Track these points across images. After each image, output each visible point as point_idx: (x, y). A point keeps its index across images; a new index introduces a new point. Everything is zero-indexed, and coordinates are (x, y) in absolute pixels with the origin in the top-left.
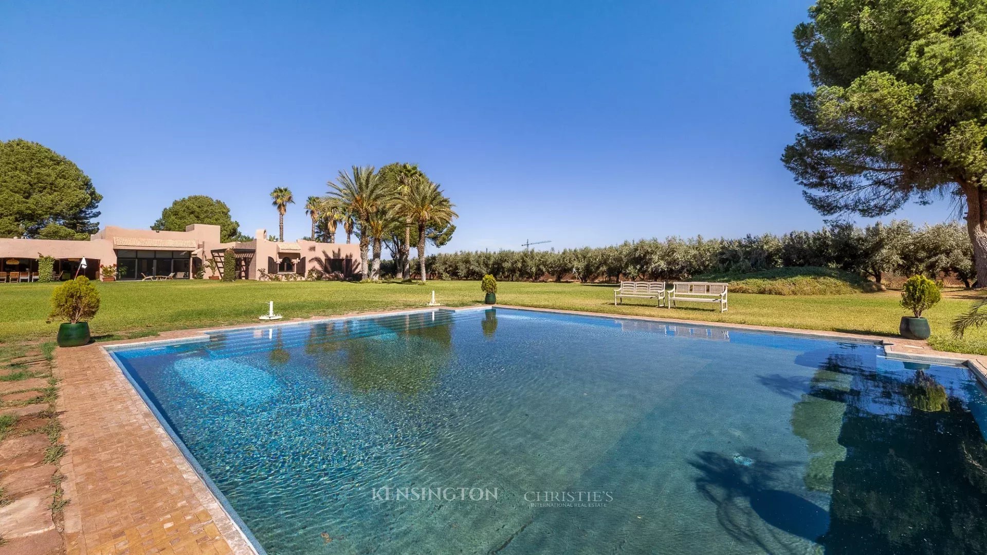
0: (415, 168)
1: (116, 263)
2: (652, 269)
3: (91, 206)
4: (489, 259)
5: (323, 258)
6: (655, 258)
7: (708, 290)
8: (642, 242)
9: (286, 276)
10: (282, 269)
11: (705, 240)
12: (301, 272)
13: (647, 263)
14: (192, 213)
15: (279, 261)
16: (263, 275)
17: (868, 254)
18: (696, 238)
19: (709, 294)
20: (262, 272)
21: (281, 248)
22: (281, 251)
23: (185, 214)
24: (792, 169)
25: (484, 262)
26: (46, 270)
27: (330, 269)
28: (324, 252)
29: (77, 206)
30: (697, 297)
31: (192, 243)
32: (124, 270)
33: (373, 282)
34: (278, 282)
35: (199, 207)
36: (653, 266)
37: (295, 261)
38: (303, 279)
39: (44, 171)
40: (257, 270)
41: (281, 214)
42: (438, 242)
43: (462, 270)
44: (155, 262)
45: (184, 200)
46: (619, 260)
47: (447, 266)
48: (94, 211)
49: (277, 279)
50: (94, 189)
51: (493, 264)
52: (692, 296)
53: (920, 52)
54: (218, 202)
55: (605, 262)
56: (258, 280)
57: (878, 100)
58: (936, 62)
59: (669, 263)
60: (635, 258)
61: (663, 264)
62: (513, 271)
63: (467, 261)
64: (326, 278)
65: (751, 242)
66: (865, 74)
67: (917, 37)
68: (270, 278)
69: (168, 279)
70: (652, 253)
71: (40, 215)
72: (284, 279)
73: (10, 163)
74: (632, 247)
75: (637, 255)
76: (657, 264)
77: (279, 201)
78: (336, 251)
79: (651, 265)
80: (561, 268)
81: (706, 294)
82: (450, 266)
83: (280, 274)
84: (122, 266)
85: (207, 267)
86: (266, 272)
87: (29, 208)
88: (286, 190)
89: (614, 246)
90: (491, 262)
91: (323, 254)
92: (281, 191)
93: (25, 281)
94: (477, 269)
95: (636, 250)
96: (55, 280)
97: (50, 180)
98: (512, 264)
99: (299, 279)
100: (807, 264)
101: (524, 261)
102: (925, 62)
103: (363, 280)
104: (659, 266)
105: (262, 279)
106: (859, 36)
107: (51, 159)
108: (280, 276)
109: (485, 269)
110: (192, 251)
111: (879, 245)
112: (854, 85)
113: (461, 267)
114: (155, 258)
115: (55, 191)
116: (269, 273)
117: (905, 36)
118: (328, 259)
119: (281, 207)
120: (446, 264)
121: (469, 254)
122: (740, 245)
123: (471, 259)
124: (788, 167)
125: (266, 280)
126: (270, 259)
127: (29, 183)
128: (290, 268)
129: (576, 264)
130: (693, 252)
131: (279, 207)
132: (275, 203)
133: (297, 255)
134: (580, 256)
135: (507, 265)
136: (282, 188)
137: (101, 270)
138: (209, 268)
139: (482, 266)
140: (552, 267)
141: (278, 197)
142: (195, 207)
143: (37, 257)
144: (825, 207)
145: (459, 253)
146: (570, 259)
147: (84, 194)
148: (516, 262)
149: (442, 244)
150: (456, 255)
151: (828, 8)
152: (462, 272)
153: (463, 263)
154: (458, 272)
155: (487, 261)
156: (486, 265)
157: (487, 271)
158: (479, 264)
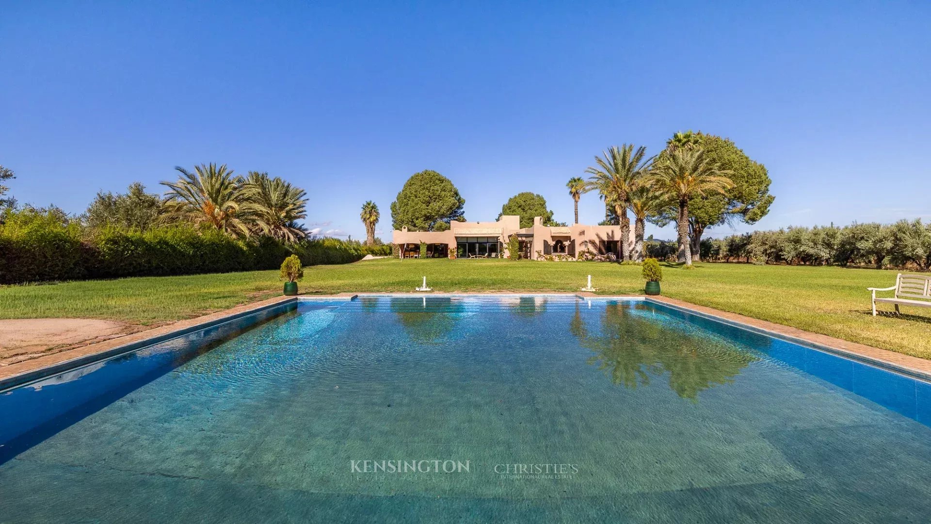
0: (687, 136)
1: (456, 246)
3: (459, 207)
4: (833, 236)
5: (597, 242)
9: (559, 256)
10: (555, 250)
12: (572, 254)
14: (520, 207)
15: (552, 243)
16: (540, 256)
20: (539, 253)
21: (553, 232)
22: (553, 235)
23: (515, 208)
25: (824, 242)
26: (423, 250)
27: (604, 251)
28: (597, 235)
29: (451, 208)
31: (499, 231)
32: (461, 250)
33: (635, 264)
34: (552, 262)
35: (524, 201)
37: (567, 243)
38: (574, 260)
39: (436, 188)
40: (535, 251)
41: (576, 202)
42: (747, 218)
43: (789, 253)
44: (477, 245)
45: (515, 197)
47: (767, 247)
48: (462, 210)
49: (551, 259)
50: (460, 196)
51: (842, 244)
54: (538, 196)
56: (536, 259)
63: (797, 241)
64: (598, 259)
68: (546, 259)
69: (484, 257)
71: (434, 216)
72: (557, 259)
73: (421, 186)
77: (574, 190)
78: (610, 234)
82: (771, 247)
83: (554, 255)
84: (460, 248)
85: (506, 248)
86: (542, 253)
87: (428, 212)
88: (579, 179)
90: (836, 242)
91: (596, 236)
92: (575, 181)
93: (416, 257)
94: (811, 251)
96: (427, 257)
97: (438, 193)
98: (875, 243)
99: (570, 259)
101: (897, 239)
103: (625, 262)
105: (539, 259)
107: (439, 180)
108: (554, 257)
109: (827, 251)
110: (499, 237)
113: (787, 249)
114: (477, 243)
115: (441, 200)
116: (544, 254)
118: (602, 242)
119: (575, 194)
120: (766, 244)
121: (799, 231)
123: (804, 237)
125: (542, 260)
126: (545, 242)
127: (429, 197)
128: (563, 249)
131: (574, 195)
132: (571, 193)
133: (568, 238)
135: (862, 245)
136: (576, 178)
137: (449, 251)
138: (507, 250)
139: (820, 247)
141: (572, 186)
142: (522, 202)
143: (419, 243)
145: (786, 230)
147: (453, 200)
148: (881, 241)
149: (753, 220)
150: (782, 232)
152: (789, 252)
153: (791, 242)
154: (781, 255)
155: (828, 240)
156: (829, 245)
157: (830, 253)
158: (815, 244)
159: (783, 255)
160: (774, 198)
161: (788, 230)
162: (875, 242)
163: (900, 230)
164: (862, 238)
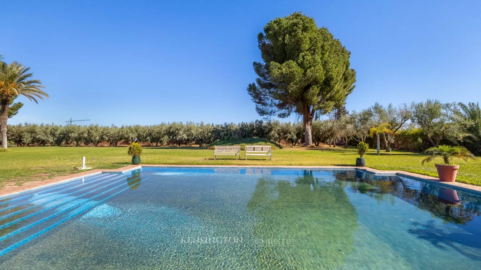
2: (179, 139)
4: (56, 130)
6: (181, 132)
7: (262, 150)
8: (174, 123)
11: (205, 124)
13: (175, 135)
17: (267, 133)
18: (200, 123)
19: (263, 152)
24: (251, 94)
25: (50, 133)
30: (257, 153)
36: (180, 137)
46: (159, 133)
51: (60, 134)
52: (254, 153)
53: (303, 57)
55: (150, 135)
57: (291, 72)
58: (308, 62)
59: (188, 136)
60: (169, 132)
61: (185, 136)
62: (78, 139)
63: (32, 132)
65: (227, 126)
66: (288, 61)
67: (302, 52)
70: (180, 129)
74: (168, 126)
75: (171, 130)
76: (182, 136)
79: (178, 136)
80: (119, 138)
81: (261, 152)
82: (12, 135)
89: (157, 125)
90: (57, 133)
94: (44, 138)
95: (171, 128)
100: (248, 137)
101: (89, 132)
102: (305, 62)
104: (183, 137)
106: (284, 44)
109: (52, 138)
111: (271, 130)
112: (284, 64)
117: (298, 50)
121: (35, 126)
122: (222, 128)
123: (37, 130)
124: (249, 93)
129: (131, 135)
130: (200, 130)
134: (134, 130)
135: (72, 135)
140: (112, 137)
144: (262, 113)
145: (23, 125)
146: (127, 132)
148: (83, 133)
150: (20, 126)
151: (273, 30)
152: (27, 138)
153: (28, 133)
154: (22, 140)
155: (54, 132)
156: (53, 135)
157: (53, 139)
158: (46, 134)
159: (23, 141)
160: (23, 104)
161: (25, 125)
162: (79, 134)
163: (91, 129)
164: (72, 132)
